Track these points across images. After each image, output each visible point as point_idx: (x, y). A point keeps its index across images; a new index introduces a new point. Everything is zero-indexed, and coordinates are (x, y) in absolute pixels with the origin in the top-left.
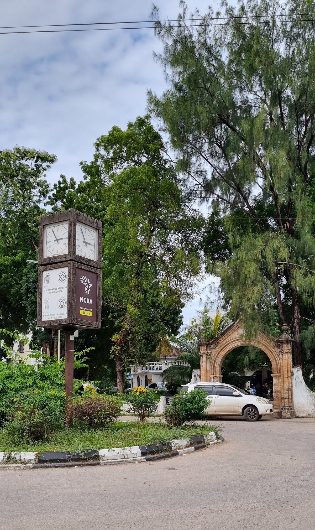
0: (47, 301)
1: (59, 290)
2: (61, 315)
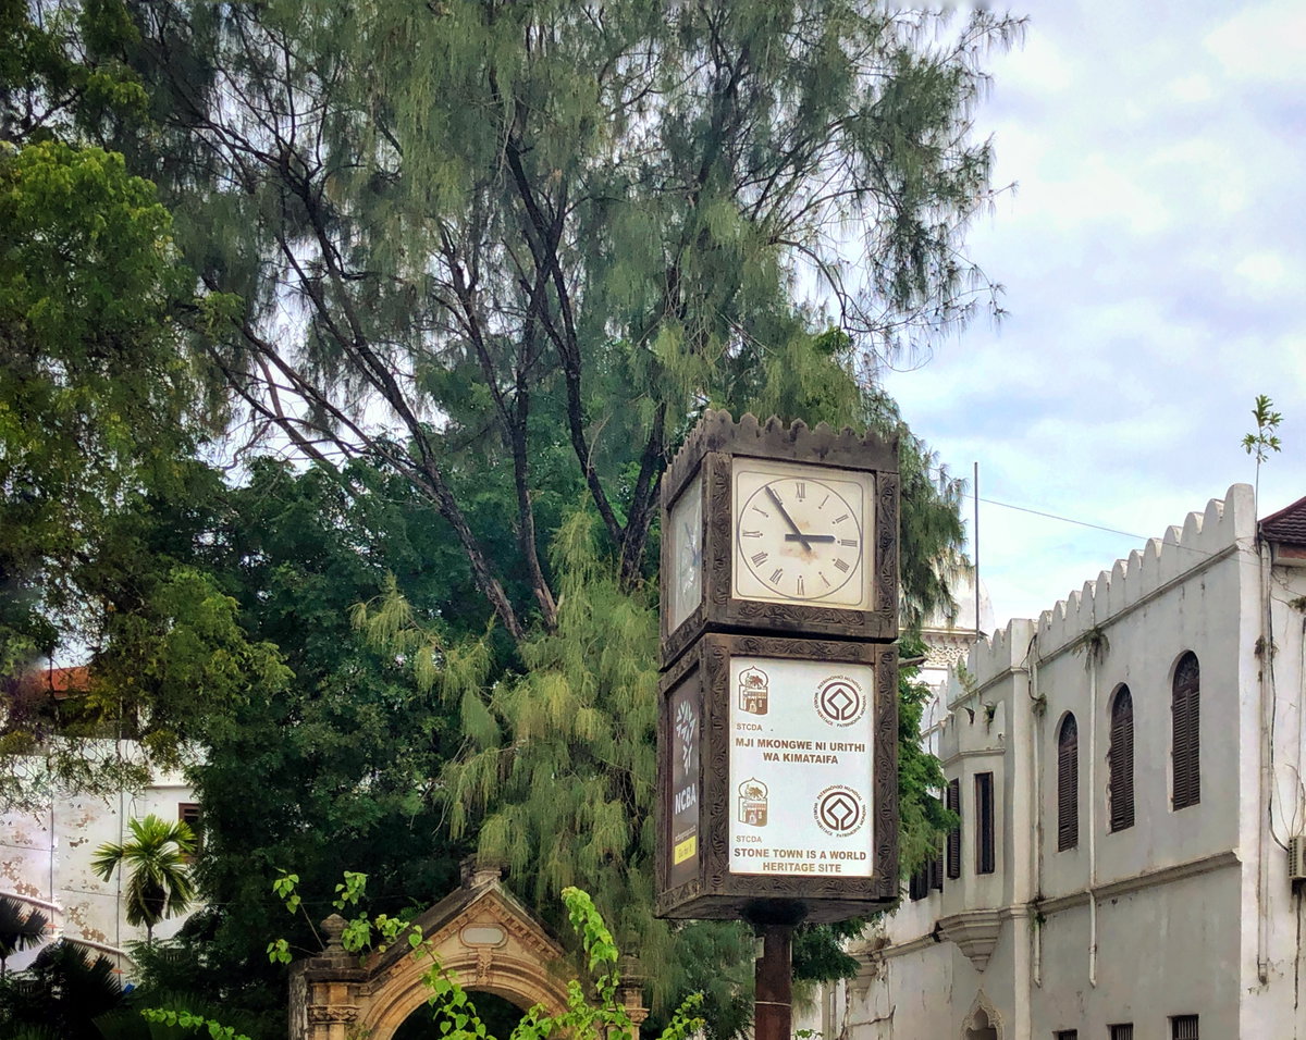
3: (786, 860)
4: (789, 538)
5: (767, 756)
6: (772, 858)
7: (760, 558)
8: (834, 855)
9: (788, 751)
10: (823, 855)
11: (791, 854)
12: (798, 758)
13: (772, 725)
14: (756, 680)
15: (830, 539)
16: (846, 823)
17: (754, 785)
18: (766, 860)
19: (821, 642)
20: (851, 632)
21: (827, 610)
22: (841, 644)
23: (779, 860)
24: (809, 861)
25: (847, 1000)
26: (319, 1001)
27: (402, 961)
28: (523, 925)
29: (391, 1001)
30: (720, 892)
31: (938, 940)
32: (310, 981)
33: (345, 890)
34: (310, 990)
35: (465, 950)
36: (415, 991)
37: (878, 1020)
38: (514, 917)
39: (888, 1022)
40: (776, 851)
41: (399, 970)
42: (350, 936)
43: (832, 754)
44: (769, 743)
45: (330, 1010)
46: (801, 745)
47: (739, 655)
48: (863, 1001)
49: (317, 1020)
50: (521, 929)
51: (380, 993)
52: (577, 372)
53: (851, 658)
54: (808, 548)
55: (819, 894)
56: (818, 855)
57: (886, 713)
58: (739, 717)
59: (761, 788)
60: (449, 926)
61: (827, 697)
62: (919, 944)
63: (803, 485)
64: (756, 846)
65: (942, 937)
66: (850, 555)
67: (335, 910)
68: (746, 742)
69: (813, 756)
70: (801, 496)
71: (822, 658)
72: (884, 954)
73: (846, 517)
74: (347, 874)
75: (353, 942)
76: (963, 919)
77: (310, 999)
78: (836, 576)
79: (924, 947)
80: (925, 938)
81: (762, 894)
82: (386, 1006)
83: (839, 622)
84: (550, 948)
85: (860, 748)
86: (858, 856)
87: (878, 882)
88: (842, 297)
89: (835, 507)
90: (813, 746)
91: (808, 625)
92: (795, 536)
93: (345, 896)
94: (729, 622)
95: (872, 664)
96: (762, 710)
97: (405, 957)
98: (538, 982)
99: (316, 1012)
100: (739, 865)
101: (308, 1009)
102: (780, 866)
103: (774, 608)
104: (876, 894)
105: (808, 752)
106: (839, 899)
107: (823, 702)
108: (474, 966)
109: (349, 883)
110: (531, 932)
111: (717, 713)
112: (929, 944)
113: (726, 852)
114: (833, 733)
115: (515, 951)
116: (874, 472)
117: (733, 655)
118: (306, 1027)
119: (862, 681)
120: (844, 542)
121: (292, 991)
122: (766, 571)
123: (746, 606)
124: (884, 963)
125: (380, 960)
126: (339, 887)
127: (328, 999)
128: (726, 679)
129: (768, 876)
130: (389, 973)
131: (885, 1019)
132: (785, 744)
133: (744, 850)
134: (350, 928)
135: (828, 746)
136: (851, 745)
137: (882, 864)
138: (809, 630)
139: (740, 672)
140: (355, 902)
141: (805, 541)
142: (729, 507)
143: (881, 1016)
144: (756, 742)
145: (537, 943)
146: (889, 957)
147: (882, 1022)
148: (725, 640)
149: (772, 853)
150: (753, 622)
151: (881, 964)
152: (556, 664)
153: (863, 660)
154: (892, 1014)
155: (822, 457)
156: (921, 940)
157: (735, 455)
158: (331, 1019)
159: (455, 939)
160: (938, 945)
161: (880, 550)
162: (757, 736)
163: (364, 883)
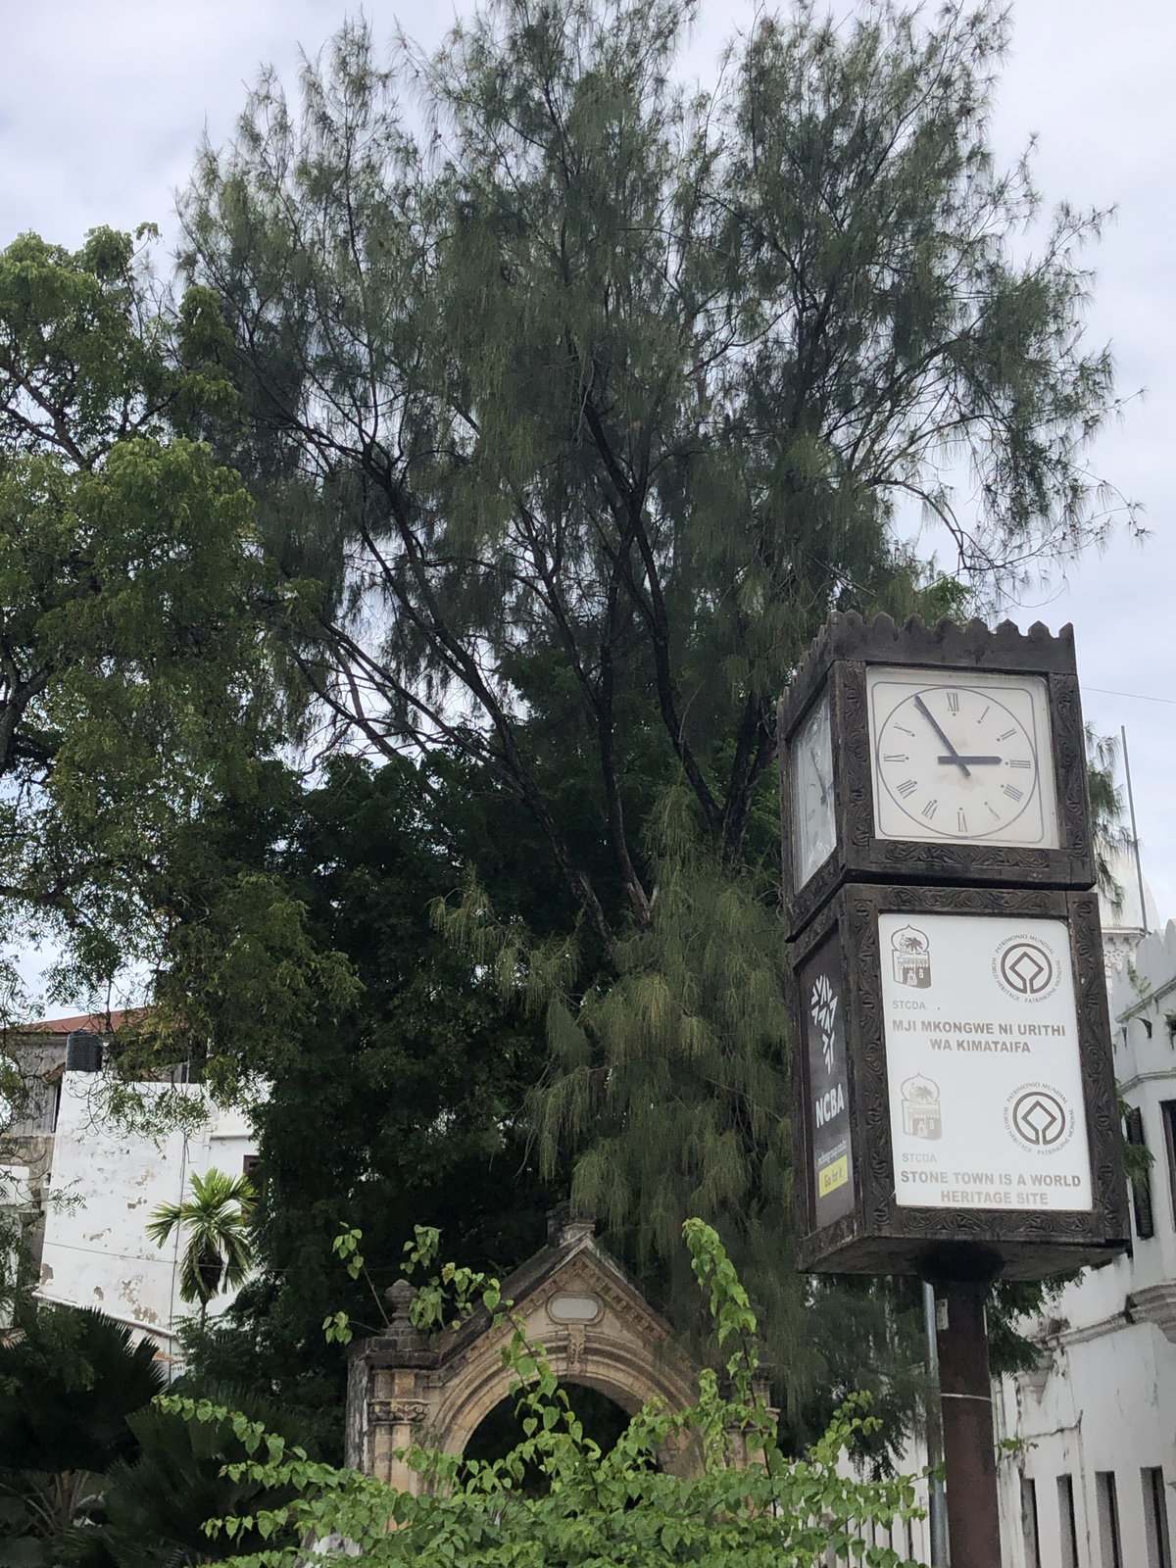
0: (924, 1092)
1: (1007, 1038)
2: (1043, 1188)
3: (972, 1188)
4: (942, 760)
5: (936, 1044)
6: (952, 1185)
7: (907, 787)
8: (1037, 1180)
9: (963, 1036)
10: (1021, 1181)
11: (978, 1178)
12: (977, 1045)
13: (937, 1003)
14: (914, 943)
15: (996, 761)
16: (1050, 1135)
17: (920, 1083)
18: (945, 1188)
19: (994, 891)
20: (1035, 877)
21: (999, 849)
22: (1021, 893)
23: (961, 1187)
24: (1003, 1189)
25: (1019, 1403)
26: (381, 1396)
27: (479, 1342)
28: (622, 1295)
29: (465, 1395)
30: (885, 1233)
31: (1131, 1321)
32: (372, 1368)
33: (414, 1249)
34: (372, 1379)
35: (552, 1328)
36: (494, 1382)
37: (1062, 1430)
38: (612, 1285)
39: (1076, 1432)
40: (957, 1175)
41: (476, 1353)
42: (419, 1307)
43: (1022, 1039)
44: (937, 1026)
45: (394, 1406)
46: (979, 1028)
47: (890, 911)
48: (1039, 1403)
49: (379, 1419)
50: (619, 1300)
51: (451, 1384)
52: (665, 639)
53: (1037, 911)
54: (967, 774)
55: (1021, 1234)
56: (1015, 1180)
57: (1090, 983)
58: (895, 993)
59: (931, 1087)
60: (534, 1295)
61: (1008, 964)
62: (1108, 1326)
63: (956, 696)
64: (929, 1168)
65: (1136, 1317)
66: (1023, 779)
67: (403, 1275)
68: (906, 1025)
69: (996, 1043)
70: (955, 708)
71: (997, 911)
72: (1062, 1340)
73: (1013, 732)
74: (418, 1229)
75: (421, 1315)
76: (1163, 1291)
77: (371, 1391)
78: (1008, 807)
79: (1114, 1330)
80: (1113, 1318)
81: (943, 1235)
82: (459, 1402)
83: (1017, 864)
84: (655, 1325)
85: (1057, 1030)
86: (1069, 1181)
87: (1100, 1217)
88: (958, 534)
89: (998, 720)
90: (996, 1029)
91: (975, 871)
92: (952, 759)
93: (414, 1257)
94: (874, 868)
95: (1063, 918)
96: (925, 982)
97: (485, 1335)
98: (641, 1370)
99: (377, 1409)
100: (908, 1194)
101: (369, 1405)
102: (965, 1195)
103: (930, 848)
104: (1098, 1235)
105: (990, 1038)
106: (1048, 1243)
107: (1006, 970)
108: (565, 1349)
109: (420, 1240)
110: (632, 1303)
111: (866, 987)
112: (1121, 1327)
113: (890, 1176)
114: (1020, 1010)
115: (612, 1329)
116: (1045, 675)
117: (882, 912)
118: (365, 1428)
119: (1053, 938)
120: (1016, 764)
121: (350, 1382)
122: (915, 803)
123: (895, 848)
124: (1063, 1353)
125: (453, 1339)
126: (409, 1245)
127: (391, 1391)
128: (875, 942)
129: (948, 1210)
130: (464, 1357)
131: (1072, 1429)
132: (957, 1027)
133: (914, 1173)
134: (418, 1297)
135: (1015, 1029)
136: (1046, 1027)
137: (1104, 1193)
138: (977, 876)
139: (892, 930)
140: (426, 1263)
141: (963, 763)
142: (865, 726)
143: (1065, 1425)
144: (919, 1025)
145: (639, 1318)
146: (1069, 1343)
147: (1066, 1432)
148: (869, 892)
149: (951, 1178)
150: (904, 869)
151: (1059, 1351)
152: (653, 965)
153: (1051, 912)
154: (1080, 1421)
155: (978, 660)
156: (1109, 1322)
157: (869, 663)
158: (396, 1418)
159: (542, 1312)
160: (1133, 1328)
161: (1061, 771)
162: (919, 1016)
163: (436, 1240)
